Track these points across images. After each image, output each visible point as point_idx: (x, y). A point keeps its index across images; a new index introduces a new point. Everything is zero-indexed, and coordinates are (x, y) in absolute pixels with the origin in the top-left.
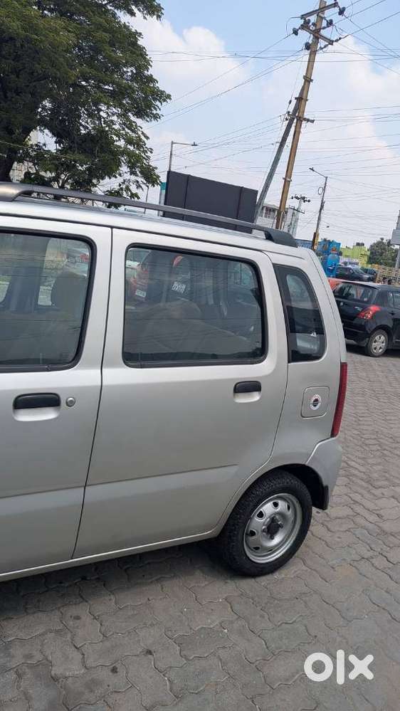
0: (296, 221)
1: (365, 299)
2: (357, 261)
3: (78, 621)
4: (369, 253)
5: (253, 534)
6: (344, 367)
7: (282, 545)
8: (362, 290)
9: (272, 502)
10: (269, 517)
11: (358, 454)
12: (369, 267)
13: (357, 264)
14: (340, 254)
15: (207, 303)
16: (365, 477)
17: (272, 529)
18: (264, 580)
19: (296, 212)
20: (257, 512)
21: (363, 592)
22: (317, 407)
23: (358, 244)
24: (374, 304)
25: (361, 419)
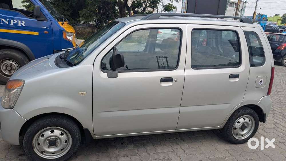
0: (245, 8)
1: (281, 41)
2: (276, 23)
3: (177, 150)
4: (282, 19)
5: (235, 129)
6: (273, 69)
7: (247, 134)
8: (278, 37)
9: (243, 118)
10: (242, 123)
11: (278, 106)
12: (282, 25)
13: (276, 24)
14: (267, 20)
15: (213, 47)
16: (281, 114)
17: (243, 128)
18: (240, 146)
19: (245, 3)
20: (237, 121)
21: (280, 153)
22: (261, 84)
23: (276, 15)
24: (285, 43)
25: (279, 92)
